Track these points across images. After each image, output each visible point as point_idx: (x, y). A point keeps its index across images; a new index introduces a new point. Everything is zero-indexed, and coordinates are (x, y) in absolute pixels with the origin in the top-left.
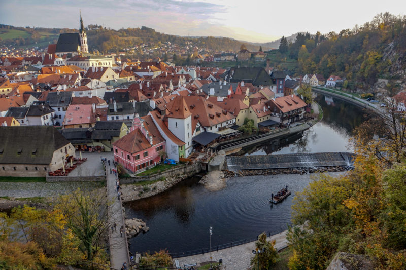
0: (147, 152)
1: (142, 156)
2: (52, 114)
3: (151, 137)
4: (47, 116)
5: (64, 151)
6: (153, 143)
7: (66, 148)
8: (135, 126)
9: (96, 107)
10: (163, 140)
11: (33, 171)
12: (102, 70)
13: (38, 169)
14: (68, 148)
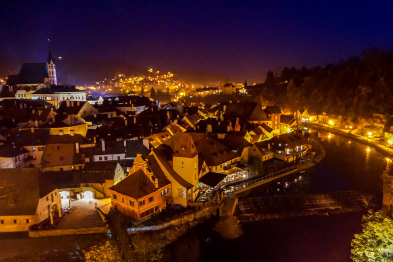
0: (151, 197)
1: (147, 201)
2: (25, 155)
3: (156, 180)
4: (19, 158)
5: (50, 198)
6: (159, 185)
7: (52, 195)
8: (136, 167)
9: (79, 146)
10: (167, 182)
11: (10, 224)
12: (78, 104)
13: (18, 222)
14: (54, 195)
